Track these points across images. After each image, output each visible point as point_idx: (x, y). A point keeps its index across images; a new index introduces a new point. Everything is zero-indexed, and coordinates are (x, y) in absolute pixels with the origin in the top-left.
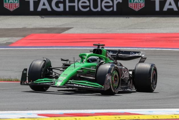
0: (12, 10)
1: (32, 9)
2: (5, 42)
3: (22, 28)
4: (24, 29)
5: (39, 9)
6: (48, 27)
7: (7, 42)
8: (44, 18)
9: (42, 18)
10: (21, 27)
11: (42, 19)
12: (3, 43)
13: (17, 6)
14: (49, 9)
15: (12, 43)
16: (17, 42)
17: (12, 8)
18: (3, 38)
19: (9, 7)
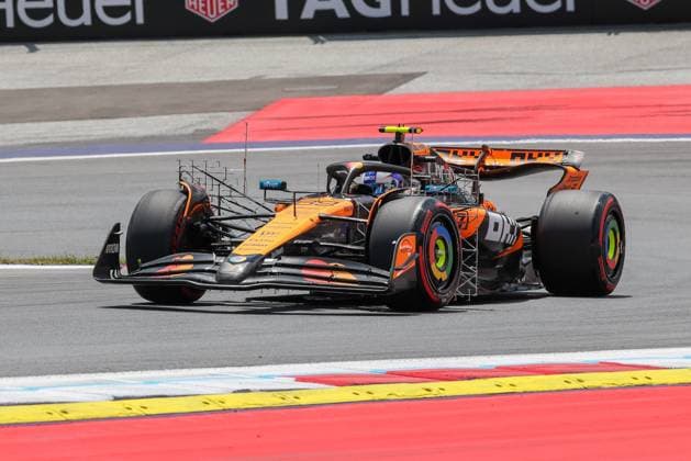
0: (212, 18)
1: (282, 12)
2: (191, 130)
3: (250, 81)
4: (257, 84)
5: (308, 13)
6: (341, 74)
7: (197, 130)
8: (323, 42)
9: (316, 42)
10: (246, 78)
11: (318, 46)
12: (184, 132)
13: (231, 6)
14: (342, 13)
15: (214, 133)
16: (232, 129)
17: (212, 13)
18: (185, 116)
19: (205, 9)
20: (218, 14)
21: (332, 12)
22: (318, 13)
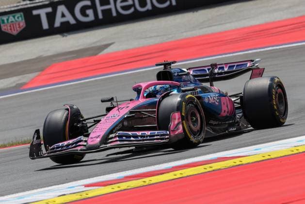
0: (15, 33)
1: (45, 25)
2: (14, 85)
3: (37, 59)
4: (40, 59)
5: (57, 24)
6: (76, 49)
7: (17, 84)
8: (66, 36)
9: (63, 36)
10: (34, 57)
11: (65, 38)
12: (11, 86)
13: (22, 26)
14: (73, 21)
15: (25, 84)
16: (33, 81)
17: (14, 31)
18: (10, 78)
19: (11, 29)
20: (17, 30)
21: (68, 22)
22: (62, 24)
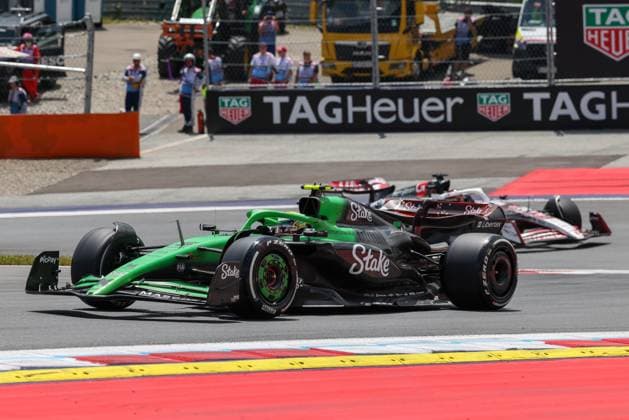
0: (494, 119)
1: (537, 115)
8: (563, 135)
9: (558, 135)
10: (515, 155)
11: (559, 138)
13: (506, 112)
14: (575, 116)
17: (494, 116)
19: (490, 113)
20: (497, 116)
21: (569, 117)
22: (560, 117)
